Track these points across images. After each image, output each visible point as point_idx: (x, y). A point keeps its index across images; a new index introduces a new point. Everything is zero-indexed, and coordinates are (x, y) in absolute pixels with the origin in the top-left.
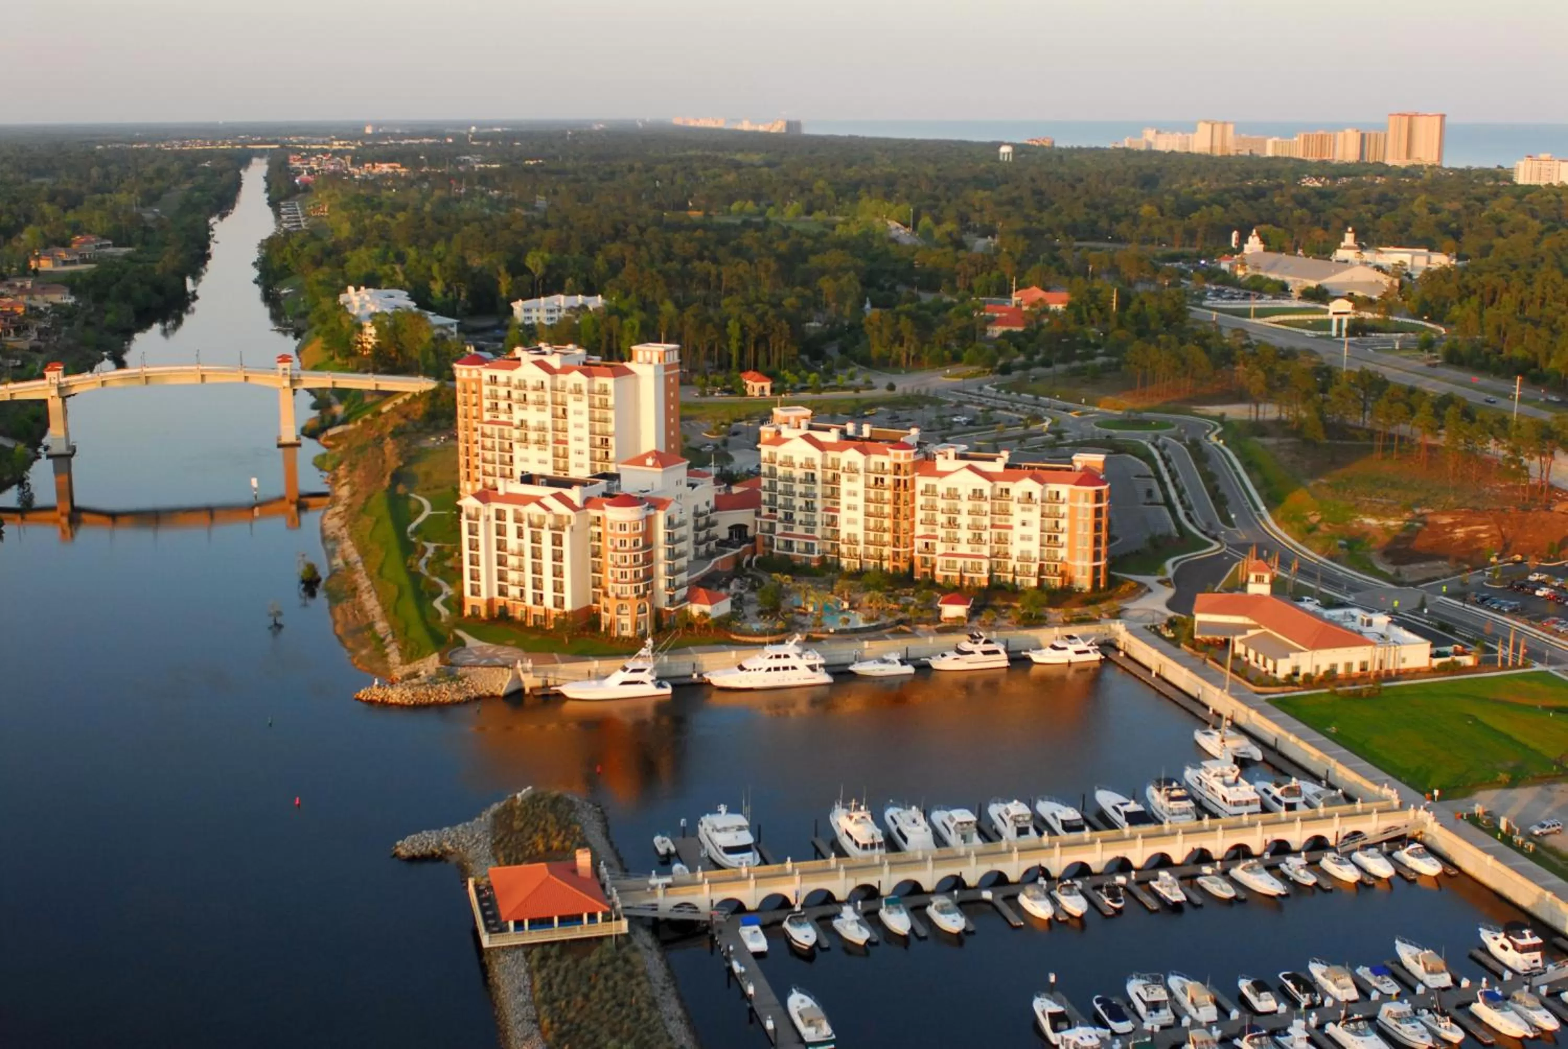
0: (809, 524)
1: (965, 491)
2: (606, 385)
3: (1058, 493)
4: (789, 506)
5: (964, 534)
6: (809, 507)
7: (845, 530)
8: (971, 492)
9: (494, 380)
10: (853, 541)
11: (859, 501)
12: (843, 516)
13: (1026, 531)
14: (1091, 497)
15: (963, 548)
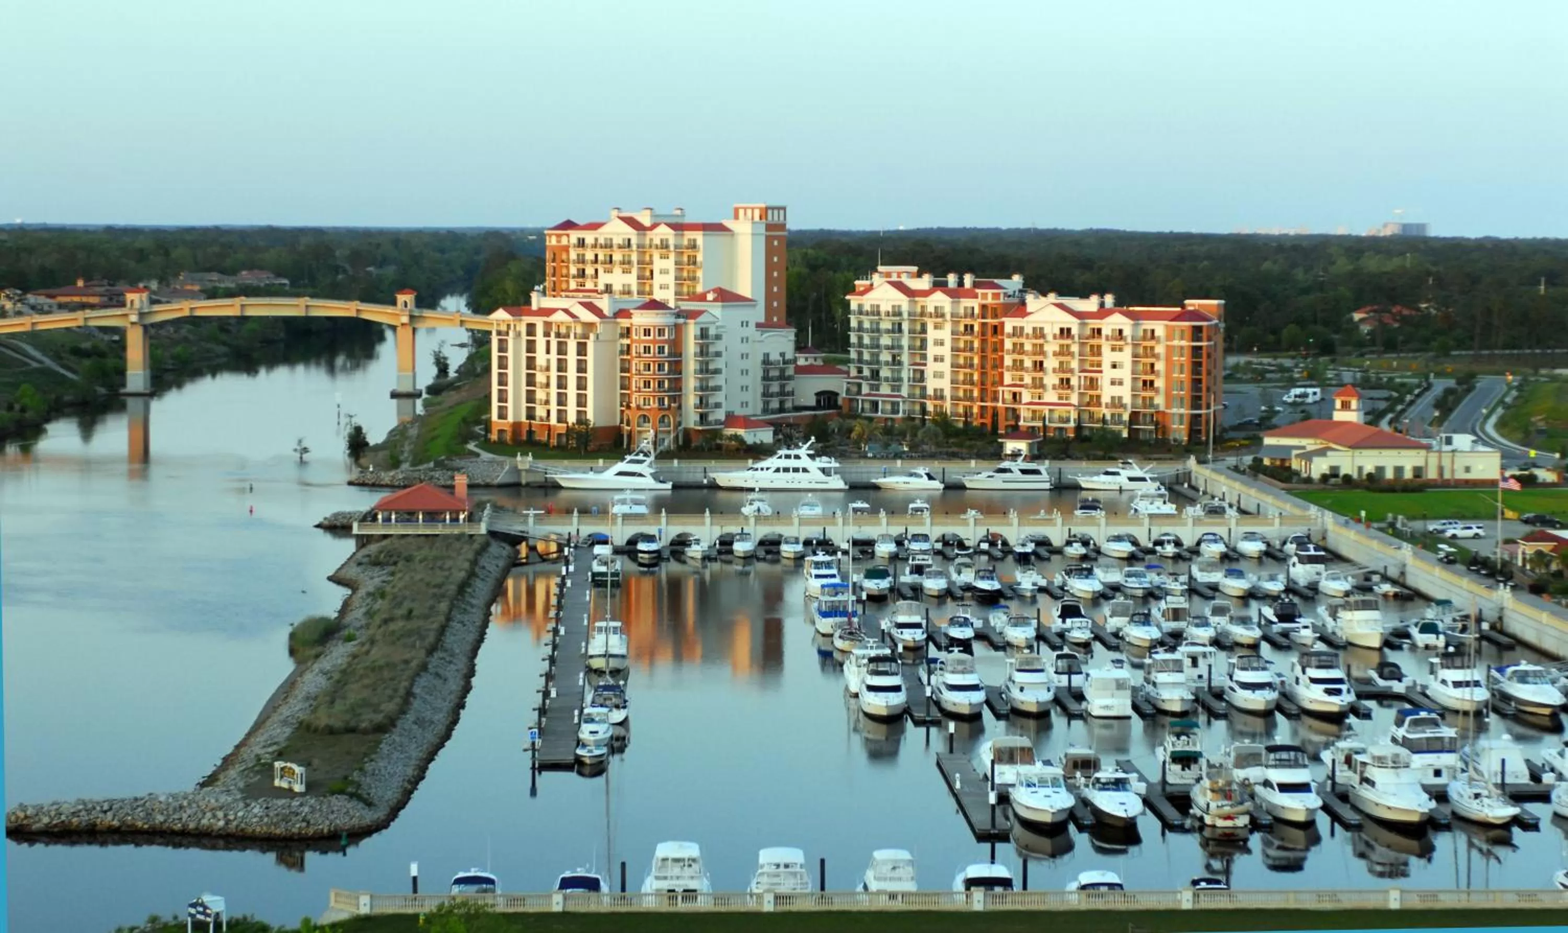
0: (894, 380)
1: (1051, 330)
2: (695, 240)
3: (1153, 331)
4: (875, 360)
5: (1051, 379)
6: (896, 361)
7: (931, 385)
8: (1058, 332)
9: (581, 243)
10: (939, 396)
11: (946, 351)
12: (931, 368)
13: (1116, 374)
14: (1188, 334)
15: (1051, 396)
